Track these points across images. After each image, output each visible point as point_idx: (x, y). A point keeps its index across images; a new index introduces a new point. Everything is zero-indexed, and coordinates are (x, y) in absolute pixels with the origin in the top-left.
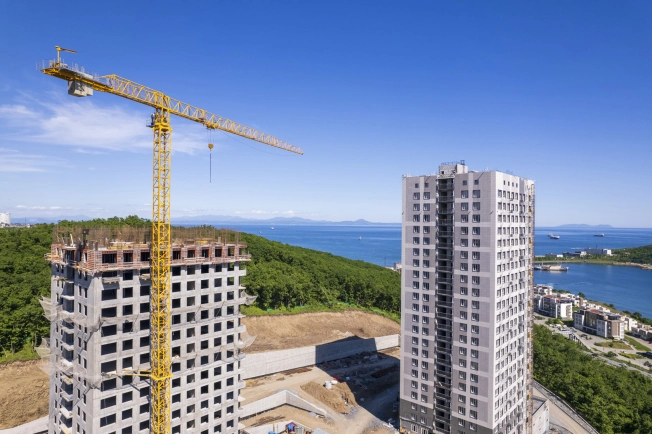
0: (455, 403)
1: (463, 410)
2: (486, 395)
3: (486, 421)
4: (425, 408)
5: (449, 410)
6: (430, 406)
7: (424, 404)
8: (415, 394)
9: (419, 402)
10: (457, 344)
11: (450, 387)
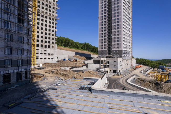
0: (113, 46)
1: (115, 48)
2: (121, 41)
3: (121, 48)
4: (105, 51)
5: (111, 49)
6: (106, 50)
7: (105, 50)
8: (102, 48)
9: (104, 50)
10: (113, 31)
11: (111, 42)
